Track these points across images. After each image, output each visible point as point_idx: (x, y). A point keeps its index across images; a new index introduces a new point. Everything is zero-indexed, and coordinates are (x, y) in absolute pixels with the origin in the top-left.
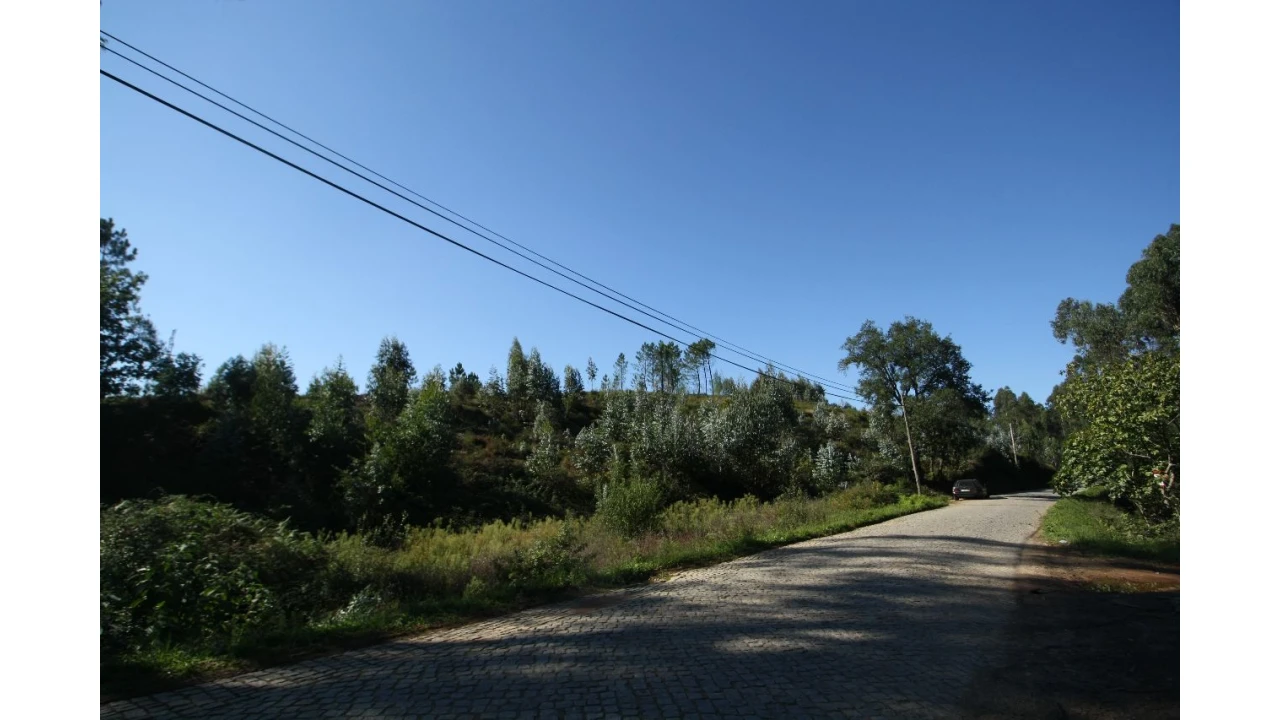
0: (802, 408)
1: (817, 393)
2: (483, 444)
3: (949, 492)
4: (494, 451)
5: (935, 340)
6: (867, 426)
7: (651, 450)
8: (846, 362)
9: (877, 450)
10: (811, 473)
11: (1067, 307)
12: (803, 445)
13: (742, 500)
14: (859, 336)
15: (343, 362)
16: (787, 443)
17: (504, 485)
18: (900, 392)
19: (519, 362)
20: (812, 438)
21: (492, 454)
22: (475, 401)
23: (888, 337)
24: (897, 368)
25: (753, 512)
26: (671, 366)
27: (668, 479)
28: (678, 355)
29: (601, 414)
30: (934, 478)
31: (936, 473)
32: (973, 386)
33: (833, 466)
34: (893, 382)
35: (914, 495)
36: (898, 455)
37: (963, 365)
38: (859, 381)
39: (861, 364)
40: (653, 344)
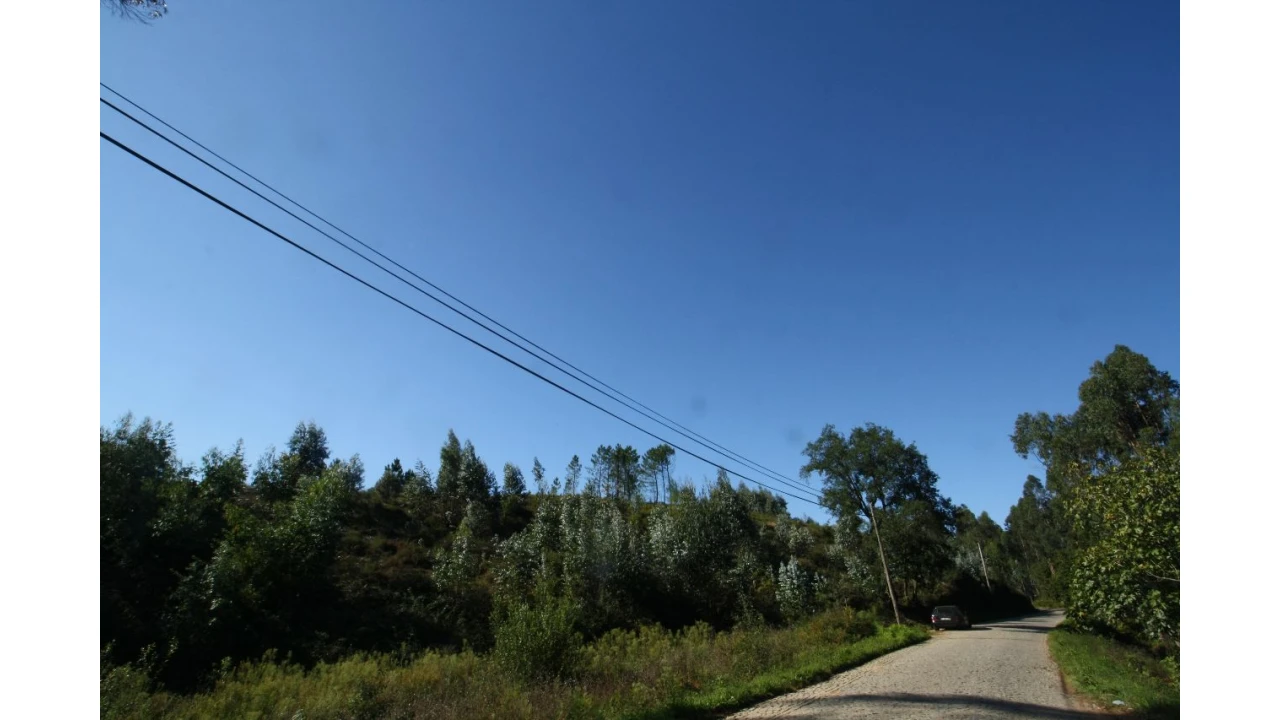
0: (763, 521)
1: (779, 505)
2: (392, 550)
3: (928, 621)
4: (404, 558)
5: (898, 448)
6: (831, 542)
7: (588, 562)
8: (808, 470)
9: (845, 570)
10: (774, 596)
11: (1024, 421)
12: (763, 561)
13: (693, 628)
14: (821, 441)
15: (242, 447)
16: (746, 559)
17: (400, 602)
18: (867, 504)
19: (452, 457)
20: (773, 553)
21: (400, 562)
22: (400, 500)
23: (851, 443)
24: (861, 477)
25: (704, 645)
26: (627, 472)
27: (605, 600)
28: (636, 460)
29: (534, 517)
30: (910, 603)
31: (911, 597)
32: (942, 499)
33: (799, 587)
34: (858, 492)
35: (894, 626)
36: (868, 574)
37: (930, 477)
38: (823, 491)
39: (824, 472)
40: (610, 447)
